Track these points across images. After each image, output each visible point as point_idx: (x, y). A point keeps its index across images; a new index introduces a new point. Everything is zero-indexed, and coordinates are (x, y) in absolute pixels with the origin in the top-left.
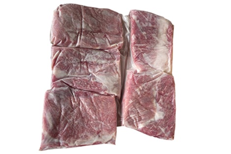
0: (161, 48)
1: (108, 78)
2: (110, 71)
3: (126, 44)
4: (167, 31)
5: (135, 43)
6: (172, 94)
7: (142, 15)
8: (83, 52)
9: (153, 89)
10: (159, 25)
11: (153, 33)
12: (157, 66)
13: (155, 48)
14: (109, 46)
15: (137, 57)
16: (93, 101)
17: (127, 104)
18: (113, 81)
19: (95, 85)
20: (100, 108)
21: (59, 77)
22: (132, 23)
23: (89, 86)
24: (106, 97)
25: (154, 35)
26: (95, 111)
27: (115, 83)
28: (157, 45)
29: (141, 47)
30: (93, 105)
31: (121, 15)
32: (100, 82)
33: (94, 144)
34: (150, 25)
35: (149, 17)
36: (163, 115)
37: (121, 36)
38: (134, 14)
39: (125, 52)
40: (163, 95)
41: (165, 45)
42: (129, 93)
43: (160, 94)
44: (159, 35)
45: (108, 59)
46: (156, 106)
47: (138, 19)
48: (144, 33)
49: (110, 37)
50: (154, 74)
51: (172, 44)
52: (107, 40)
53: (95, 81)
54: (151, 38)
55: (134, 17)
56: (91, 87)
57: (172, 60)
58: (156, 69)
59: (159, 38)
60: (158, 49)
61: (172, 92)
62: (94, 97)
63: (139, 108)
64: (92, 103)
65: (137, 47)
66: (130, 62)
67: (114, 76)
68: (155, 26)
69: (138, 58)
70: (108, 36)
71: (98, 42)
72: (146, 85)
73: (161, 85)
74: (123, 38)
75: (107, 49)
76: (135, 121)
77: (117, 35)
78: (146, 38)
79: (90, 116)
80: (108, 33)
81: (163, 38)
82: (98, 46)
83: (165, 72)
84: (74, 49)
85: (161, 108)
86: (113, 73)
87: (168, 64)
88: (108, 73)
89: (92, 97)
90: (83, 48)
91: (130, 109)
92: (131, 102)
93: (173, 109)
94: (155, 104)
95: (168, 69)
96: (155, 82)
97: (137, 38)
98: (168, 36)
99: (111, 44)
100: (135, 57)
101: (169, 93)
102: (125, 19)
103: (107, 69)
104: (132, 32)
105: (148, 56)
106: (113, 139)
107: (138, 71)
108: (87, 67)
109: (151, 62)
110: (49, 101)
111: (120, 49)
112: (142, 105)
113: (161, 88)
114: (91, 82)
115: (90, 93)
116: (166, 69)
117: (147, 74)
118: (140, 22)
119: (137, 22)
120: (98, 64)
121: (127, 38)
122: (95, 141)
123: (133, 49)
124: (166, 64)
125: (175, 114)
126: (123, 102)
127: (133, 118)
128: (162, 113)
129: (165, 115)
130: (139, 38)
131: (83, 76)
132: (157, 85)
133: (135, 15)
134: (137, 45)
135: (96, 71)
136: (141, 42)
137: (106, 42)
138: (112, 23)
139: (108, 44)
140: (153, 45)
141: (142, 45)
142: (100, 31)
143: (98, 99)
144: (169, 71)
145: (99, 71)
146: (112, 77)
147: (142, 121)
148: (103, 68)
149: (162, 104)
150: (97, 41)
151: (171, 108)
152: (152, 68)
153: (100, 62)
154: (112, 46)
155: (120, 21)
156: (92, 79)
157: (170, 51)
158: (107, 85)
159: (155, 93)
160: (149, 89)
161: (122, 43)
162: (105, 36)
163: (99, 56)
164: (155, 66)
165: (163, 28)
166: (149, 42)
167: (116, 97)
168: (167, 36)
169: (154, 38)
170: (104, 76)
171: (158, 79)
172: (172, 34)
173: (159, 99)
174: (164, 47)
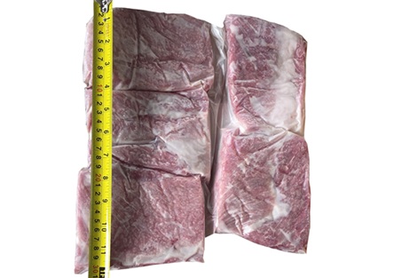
0: (283, 86)
1: (188, 145)
2: (191, 132)
3: (220, 80)
4: (295, 54)
5: (235, 78)
6: (303, 172)
7: (247, 25)
8: (141, 99)
9: (270, 162)
10: (280, 42)
11: (268, 58)
12: (277, 121)
13: (272, 87)
14: (189, 85)
15: (240, 105)
16: (162, 187)
17: (223, 192)
18: (196, 150)
19: (165, 158)
20: (174, 199)
22: (229, 41)
23: (154, 159)
24: (185, 179)
25: (269, 62)
26: (166, 206)
27: (200, 153)
28: (277, 81)
29: (246, 85)
30: (163, 194)
31: (209, 26)
32: (174, 152)
33: (167, 262)
34: (264, 44)
35: (262, 28)
36: (288, 210)
37: (210, 65)
38: (233, 23)
39: (217, 94)
40: (287, 174)
41: (291, 81)
42: (226, 171)
43: (282, 171)
44: (279, 61)
45: (187, 110)
46: (275, 194)
47: (240, 33)
48: (252, 59)
49: (190, 68)
50: (271, 135)
51: (305, 78)
52: (184, 75)
53: (164, 150)
54: (265, 68)
55: (233, 29)
56: (157, 161)
57: (303, 108)
58: (274, 126)
59: (279, 68)
60: (279, 89)
61: (303, 168)
62: (165, 180)
63: (245, 198)
64: (162, 190)
65: (239, 84)
66: (227, 113)
67: (199, 140)
68: (272, 45)
69: (242, 106)
70: (185, 66)
71: (168, 79)
72: (256, 156)
73: (284, 154)
74: (213, 69)
75: (184, 91)
76: (237, 221)
77: (202, 63)
78: (256, 68)
79: (158, 213)
80: (185, 61)
81: (288, 66)
82: (168, 86)
83: (290, 130)
84: (125, 93)
85: (284, 196)
86: (196, 134)
87: (296, 116)
88: (187, 135)
89: (161, 181)
90: (141, 90)
91: (228, 201)
92: (230, 187)
93: (306, 198)
94: (273, 190)
95: (296, 125)
96: (273, 151)
97: (240, 68)
98: (297, 62)
99: (191, 81)
100: (235, 105)
101: (298, 170)
102: (217, 33)
103: (185, 128)
104: (230, 58)
105: (260, 101)
106: (200, 253)
107: (243, 131)
108: (151, 126)
109: (266, 112)
110: (86, 188)
111: (207, 90)
112: (249, 193)
113: (283, 162)
114: (159, 153)
115: (156, 172)
116: (293, 124)
117: (259, 136)
118: (244, 38)
119: (240, 37)
120: (169, 119)
121: (221, 68)
122: (167, 257)
123: (231, 90)
124: (293, 117)
125: (309, 206)
126: (215, 188)
127: (233, 216)
128: (285, 205)
129: (291, 209)
130: (244, 67)
131: (142, 142)
132: (277, 155)
133: (236, 25)
134: (240, 81)
135: (166, 133)
136: (247, 77)
137: (182, 77)
138: (193, 42)
139: (187, 81)
140: (268, 81)
141: (249, 81)
142: (171, 58)
143: (171, 183)
144: (298, 129)
145: (172, 132)
146: (194, 141)
147: (250, 221)
148: (177, 126)
149: (286, 189)
150: (166, 76)
151: (301, 197)
152: (268, 123)
153: (172, 115)
154: (193, 84)
155: (208, 37)
156: (159, 147)
157: (301, 91)
158: (187, 157)
159: (274, 170)
160: (263, 163)
161: (211, 78)
162: (181, 66)
163: (171, 104)
164: (272, 119)
165: (288, 47)
166: (260, 75)
167: (202, 179)
168: (294, 62)
169: (270, 68)
170: (181, 142)
171: (279, 145)
172: (304, 58)
173: (281, 181)
174: (288, 84)
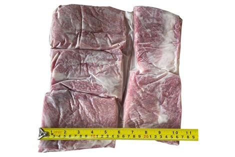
0: (167, 46)
1: (109, 80)
2: (111, 72)
3: (130, 43)
4: (174, 27)
5: (138, 42)
6: (177, 96)
7: (145, 11)
8: (83, 54)
9: (157, 90)
10: (165, 20)
11: (158, 30)
12: (162, 66)
13: (160, 46)
14: (110, 46)
15: (140, 57)
16: (92, 104)
17: (128, 107)
18: (113, 83)
19: (95, 87)
20: (99, 111)
21: (58, 80)
22: (135, 20)
23: (88, 88)
24: (106, 99)
25: (159, 32)
26: (94, 114)
27: (116, 85)
28: (163, 43)
29: (144, 46)
30: (93, 108)
31: (124, 12)
32: (100, 84)
33: (93, 147)
34: (155, 22)
35: (154, 12)
36: (167, 119)
37: (124, 35)
38: (137, 10)
39: (127, 51)
40: (167, 97)
41: (172, 43)
42: (130, 95)
43: (164, 95)
44: (165, 31)
45: (109, 60)
46: (160, 109)
47: (141, 16)
48: (148, 30)
49: (112, 36)
50: (158, 74)
51: (180, 41)
52: (108, 40)
53: (95, 83)
54: (156, 36)
55: (137, 14)
56: (90, 89)
57: (178, 58)
58: (160, 69)
59: (165, 35)
60: (164, 47)
61: (177, 94)
62: (94, 100)
63: (141, 111)
65: (140, 45)
66: (133, 61)
67: (115, 77)
68: (160, 22)
69: (142, 57)
70: (109, 36)
71: (98, 43)
72: (149, 86)
73: (166, 86)
74: (125, 37)
75: (108, 49)
76: (136, 125)
77: (119, 34)
78: (151, 36)
79: (90, 119)
80: (109, 33)
81: (170, 35)
82: (98, 47)
83: (170, 72)
84: (73, 51)
85: (165, 110)
86: (114, 74)
87: (174, 63)
88: (109, 74)
89: (92, 100)
90: (83, 49)
91: (130, 112)
92: (132, 104)
93: (179, 112)
94: (158, 107)
95: (174, 69)
96: (159, 83)
97: (141, 36)
98: (176, 32)
99: (112, 44)
100: (138, 57)
101: (174, 95)
102: (128, 16)
103: (107, 70)
104: (135, 30)
105: (153, 55)
106: (113, 142)
107: (141, 72)
108: (87, 69)
109: (156, 61)
110: (48, 104)
111: (122, 49)
112: (144, 108)
113: (165, 90)
114: (91, 84)
115: (89, 95)
116: (172, 68)
117: (151, 75)
118: (144, 18)
119: (141, 18)
120: (98, 65)
121: (130, 36)
122: (93, 145)
123: (136, 48)
124: (172, 63)
125: (181, 117)
126: (124, 105)
127: (134, 121)
128: (166, 116)
129: (169, 118)
130: (143, 35)
131: (82, 78)
132: (162, 86)
133: (139, 11)
134: (141, 43)
135: (96, 73)
136: (145, 41)
137: (107, 42)
138: (114, 22)
139: (109, 44)
140: (158, 43)
141: (146, 43)
142: (101, 31)
143: (98, 102)
144: (175, 71)
145: (100, 73)
146: (113, 78)
147: (144, 124)
148: (103, 69)
149: (166, 106)
150: (98, 41)
151: (176, 111)
152: (157, 68)
153: (100, 63)
154: (113, 46)
155: (123, 19)
156: (91, 81)
157: (177, 48)
158: (108, 87)
159: (159, 95)
160: (153, 90)
161: (124, 42)
162: (106, 36)
163: (100, 57)
164: (159, 65)
165: (171, 22)
166: (153, 40)
167: (117, 100)
168: (174, 32)
169: (159, 36)
170: (105, 78)
171: (162, 80)
172: (180, 30)
173: (163, 101)
174: (170, 45)
